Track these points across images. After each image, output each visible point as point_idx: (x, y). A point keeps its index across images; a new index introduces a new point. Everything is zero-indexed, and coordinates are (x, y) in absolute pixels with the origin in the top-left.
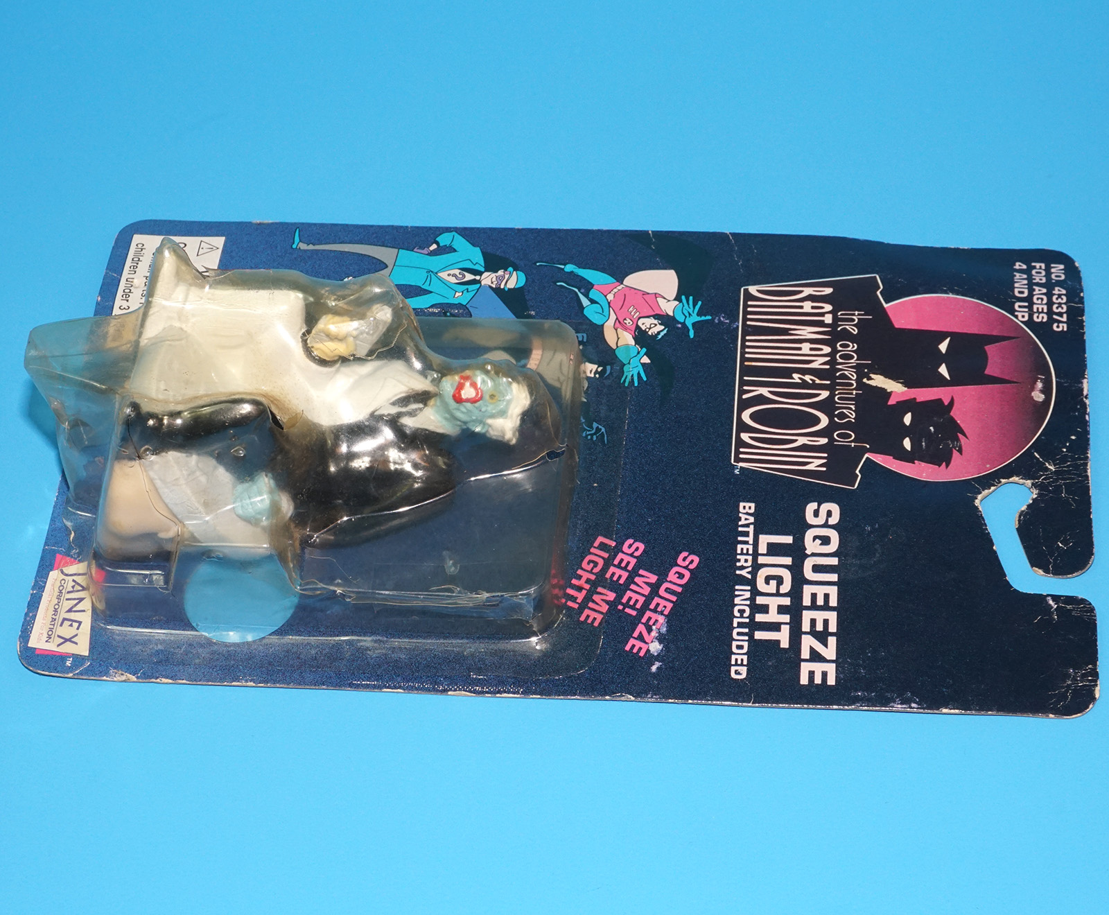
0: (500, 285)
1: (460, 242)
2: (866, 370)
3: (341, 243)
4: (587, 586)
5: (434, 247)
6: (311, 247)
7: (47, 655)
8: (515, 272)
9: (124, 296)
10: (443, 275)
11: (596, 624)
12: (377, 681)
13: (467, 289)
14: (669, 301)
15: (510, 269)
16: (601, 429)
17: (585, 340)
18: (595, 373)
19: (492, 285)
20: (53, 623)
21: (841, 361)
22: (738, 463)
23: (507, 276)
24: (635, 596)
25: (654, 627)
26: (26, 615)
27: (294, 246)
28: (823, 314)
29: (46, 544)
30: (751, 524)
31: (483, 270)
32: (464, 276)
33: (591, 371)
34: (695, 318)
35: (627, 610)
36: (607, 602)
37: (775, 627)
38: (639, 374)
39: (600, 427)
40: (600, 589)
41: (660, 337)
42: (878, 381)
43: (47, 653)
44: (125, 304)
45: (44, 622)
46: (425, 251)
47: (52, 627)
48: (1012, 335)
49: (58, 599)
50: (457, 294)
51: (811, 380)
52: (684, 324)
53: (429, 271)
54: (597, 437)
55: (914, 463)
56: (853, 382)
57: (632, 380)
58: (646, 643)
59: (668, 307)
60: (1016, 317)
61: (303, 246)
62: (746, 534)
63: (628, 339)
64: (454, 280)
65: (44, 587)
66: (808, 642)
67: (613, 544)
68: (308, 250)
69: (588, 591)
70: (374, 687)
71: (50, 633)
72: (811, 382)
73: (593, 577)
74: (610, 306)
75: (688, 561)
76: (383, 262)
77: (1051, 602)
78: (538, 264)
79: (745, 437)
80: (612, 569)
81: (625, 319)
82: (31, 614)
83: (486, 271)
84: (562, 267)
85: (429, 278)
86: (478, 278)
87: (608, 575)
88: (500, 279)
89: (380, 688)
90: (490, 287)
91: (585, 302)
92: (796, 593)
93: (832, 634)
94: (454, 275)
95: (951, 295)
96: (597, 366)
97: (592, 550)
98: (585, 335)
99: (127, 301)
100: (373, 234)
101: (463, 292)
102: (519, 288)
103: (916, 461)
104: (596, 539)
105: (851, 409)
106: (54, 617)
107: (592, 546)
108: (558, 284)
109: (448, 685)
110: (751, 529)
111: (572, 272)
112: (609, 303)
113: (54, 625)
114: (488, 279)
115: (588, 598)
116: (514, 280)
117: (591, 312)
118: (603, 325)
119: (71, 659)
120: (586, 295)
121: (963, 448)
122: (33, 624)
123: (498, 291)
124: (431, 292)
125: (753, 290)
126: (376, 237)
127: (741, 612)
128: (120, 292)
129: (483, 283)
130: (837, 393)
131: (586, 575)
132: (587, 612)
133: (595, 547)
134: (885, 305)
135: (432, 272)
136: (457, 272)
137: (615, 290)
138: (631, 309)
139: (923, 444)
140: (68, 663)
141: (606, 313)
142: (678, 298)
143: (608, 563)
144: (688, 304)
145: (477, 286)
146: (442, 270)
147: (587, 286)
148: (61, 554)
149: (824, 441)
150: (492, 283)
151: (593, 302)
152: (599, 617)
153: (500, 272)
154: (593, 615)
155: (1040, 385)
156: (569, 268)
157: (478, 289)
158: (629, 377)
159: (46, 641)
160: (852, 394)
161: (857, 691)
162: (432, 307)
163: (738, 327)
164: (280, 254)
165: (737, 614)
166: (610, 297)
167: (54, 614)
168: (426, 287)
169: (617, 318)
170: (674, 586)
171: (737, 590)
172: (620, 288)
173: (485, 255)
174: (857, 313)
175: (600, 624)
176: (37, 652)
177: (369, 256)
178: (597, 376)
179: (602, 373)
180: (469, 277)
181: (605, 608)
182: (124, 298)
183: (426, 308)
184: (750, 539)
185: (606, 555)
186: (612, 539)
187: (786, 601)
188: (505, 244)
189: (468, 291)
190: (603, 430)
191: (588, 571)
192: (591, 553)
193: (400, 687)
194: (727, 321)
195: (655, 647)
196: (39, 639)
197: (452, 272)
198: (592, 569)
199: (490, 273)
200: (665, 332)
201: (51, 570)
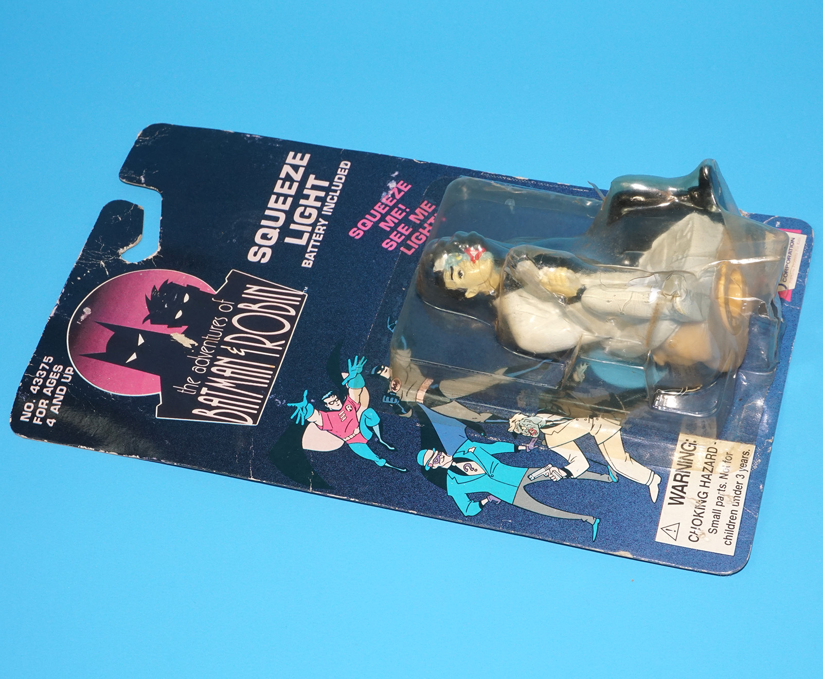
0: (438, 454)
1: (462, 502)
2: (193, 351)
3: (559, 518)
4: (426, 225)
5: (484, 502)
6: (584, 518)
7: (793, 228)
8: (424, 465)
9: (740, 488)
10: (481, 471)
11: (426, 202)
12: (572, 190)
13: (464, 454)
14: (314, 422)
15: (427, 469)
16: (390, 327)
17: (385, 396)
18: (384, 369)
19: (444, 455)
20: (790, 251)
21: (207, 360)
22: (304, 294)
23: (431, 462)
24: (397, 215)
25: (390, 196)
26: (809, 257)
27: (598, 521)
28: (207, 394)
29: (799, 311)
30: (308, 253)
31: (449, 471)
32: (464, 467)
33: (386, 371)
34: (299, 405)
35: (403, 208)
36: (416, 214)
37: (314, 187)
38: (352, 365)
39: (390, 329)
40: (418, 222)
41: (329, 393)
42: (187, 343)
43: (794, 231)
44: (740, 480)
45: (796, 252)
46: (492, 498)
47: (791, 248)
48: (83, 357)
49: (787, 268)
50: (472, 450)
51: (233, 350)
52: (309, 402)
53: (491, 477)
54: (394, 322)
55: (188, 285)
56: (205, 344)
57: (358, 361)
58: (397, 188)
59: (316, 417)
60: (74, 371)
61: (590, 519)
62: (314, 246)
63: (353, 394)
64: (473, 464)
65: (798, 278)
66: (297, 177)
67: (402, 249)
68: (587, 515)
69: (426, 222)
70: (575, 187)
71: (792, 244)
72: (234, 348)
73: (421, 230)
74: (359, 423)
75: (356, 233)
76: (527, 492)
77: (143, 179)
78: (405, 470)
79: (293, 312)
80: (407, 233)
81: (351, 410)
82: (806, 257)
83: (446, 470)
84: (387, 465)
85: (492, 472)
86: (454, 464)
87: (411, 230)
88: (437, 460)
89: (572, 186)
90: (446, 454)
91: (377, 430)
92: (295, 205)
93: (281, 179)
94: (472, 469)
95: (111, 393)
96: (381, 375)
97: (417, 247)
98: (384, 401)
99: (738, 483)
100: (532, 524)
101: (468, 452)
102: (424, 449)
103: (186, 286)
104: (413, 253)
105: (214, 326)
106: (790, 255)
107: (416, 250)
108: (393, 448)
109: (528, 183)
110: (310, 249)
111: (380, 458)
112: (359, 426)
113: (790, 249)
114: (446, 462)
115: (427, 218)
116: (426, 457)
117: (374, 419)
118: (368, 407)
119: (777, 226)
120: (374, 435)
121: (151, 289)
122: (804, 250)
123: (441, 449)
124: (492, 455)
125: (250, 422)
126: (529, 520)
127: (332, 199)
128: (744, 491)
129: (451, 458)
130: (219, 339)
131: (425, 232)
132: (430, 210)
133: (415, 248)
134: (160, 393)
135: (489, 476)
136: (469, 472)
137: (351, 437)
138: (344, 419)
139: (176, 297)
140: (778, 223)
141: (364, 417)
142: (307, 423)
143: (408, 237)
144: (301, 417)
145: (456, 456)
146: (481, 476)
147: (373, 444)
148: (788, 302)
149: (241, 306)
150: (444, 457)
151: (371, 429)
152: (423, 206)
153: (436, 466)
154: (426, 208)
155: (83, 318)
156: (381, 463)
157: (456, 453)
158: (360, 363)
159: (794, 239)
160: (209, 337)
161: (279, 147)
162: (494, 442)
163: (270, 395)
164: (610, 514)
165: (336, 198)
166: (357, 431)
167: (790, 257)
168: (497, 461)
169: (356, 412)
170: (369, 219)
171: (331, 212)
172: (348, 438)
173: (444, 487)
174: (182, 391)
175: (423, 202)
176: (800, 231)
177: (537, 501)
178: (382, 367)
179: (379, 369)
180: (460, 466)
181: (418, 211)
182: (740, 485)
183: (498, 441)
184: (312, 243)
185: (409, 242)
186: (402, 252)
187: (302, 202)
188: (427, 495)
189: (464, 451)
190: (389, 326)
191: (423, 234)
192: (419, 245)
193: (559, 185)
194: (276, 400)
195: (392, 185)
196: (799, 240)
197: (473, 473)
198: (420, 235)
199: (443, 467)
200: (324, 397)
201: (793, 290)
